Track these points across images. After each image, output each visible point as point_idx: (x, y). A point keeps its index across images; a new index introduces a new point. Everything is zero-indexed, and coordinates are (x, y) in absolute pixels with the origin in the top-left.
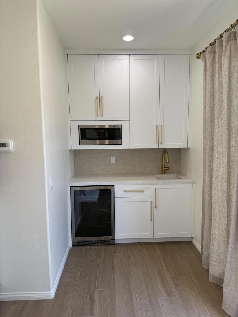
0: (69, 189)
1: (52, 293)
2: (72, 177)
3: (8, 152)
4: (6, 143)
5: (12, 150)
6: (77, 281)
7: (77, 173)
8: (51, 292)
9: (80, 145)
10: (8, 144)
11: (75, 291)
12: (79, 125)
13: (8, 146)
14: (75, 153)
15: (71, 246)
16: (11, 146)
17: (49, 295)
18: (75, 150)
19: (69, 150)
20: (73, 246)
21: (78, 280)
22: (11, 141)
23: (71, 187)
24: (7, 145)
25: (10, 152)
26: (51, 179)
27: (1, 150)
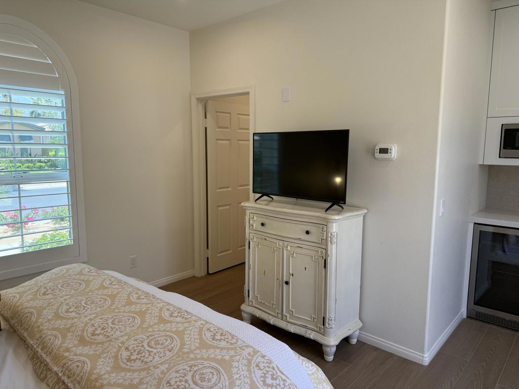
0: (471, 226)
1: (426, 358)
2: (480, 211)
3: (390, 160)
4: (388, 149)
5: (395, 156)
6: (466, 361)
8: (424, 356)
9: (500, 157)
10: (390, 150)
11: (461, 371)
12: (502, 125)
13: (390, 153)
14: (491, 171)
15: (465, 316)
16: (394, 153)
17: (421, 358)
18: (491, 167)
19: (480, 165)
20: (467, 317)
21: (468, 361)
22: (395, 146)
23: (475, 223)
24: (389, 151)
25: (392, 160)
26: (443, 202)
27: (380, 157)
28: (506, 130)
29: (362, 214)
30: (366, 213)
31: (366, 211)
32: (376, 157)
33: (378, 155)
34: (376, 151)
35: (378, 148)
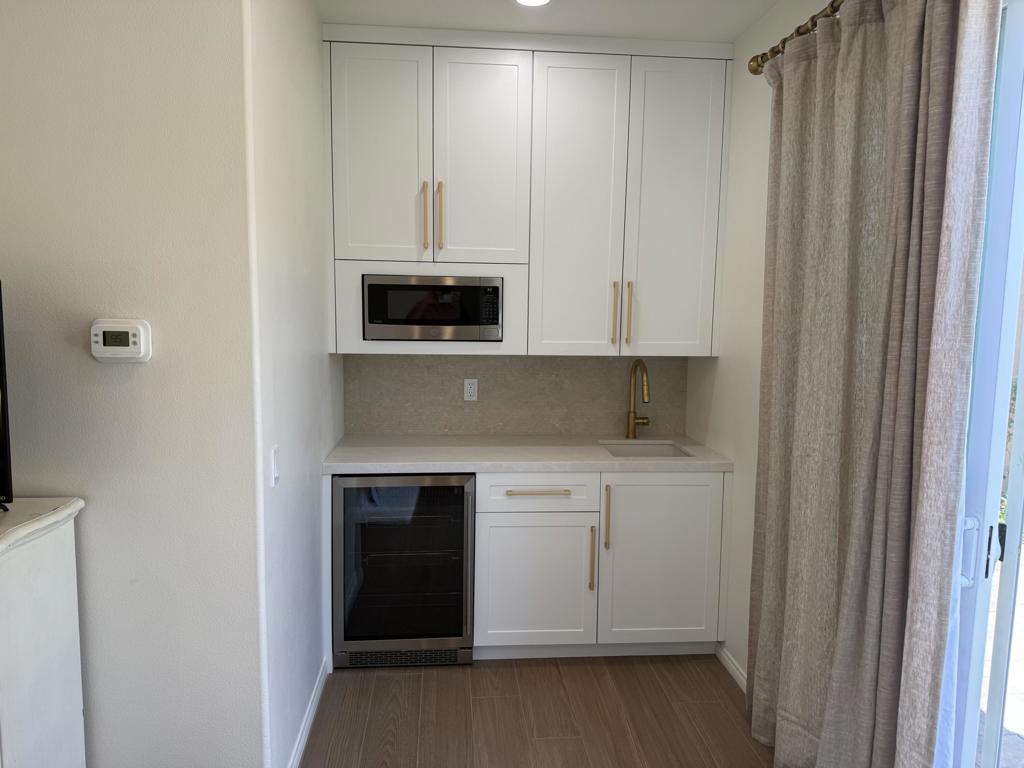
0: (327, 482)
2: (337, 446)
3: (136, 363)
4: (127, 333)
5: (147, 354)
7: (353, 430)
9: (364, 339)
10: (134, 335)
12: (363, 276)
13: (135, 343)
14: (348, 365)
15: (330, 670)
16: (146, 343)
18: (346, 357)
19: (331, 355)
20: (335, 669)
22: (145, 326)
23: (334, 475)
24: (131, 339)
25: (141, 363)
26: (275, 452)
27: (108, 355)
28: (370, 286)
29: (70, 515)
30: (81, 512)
31: (81, 504)
32: (94, 354)
33: (99, 349)
34: (93, 339)
35: (99, 329)
